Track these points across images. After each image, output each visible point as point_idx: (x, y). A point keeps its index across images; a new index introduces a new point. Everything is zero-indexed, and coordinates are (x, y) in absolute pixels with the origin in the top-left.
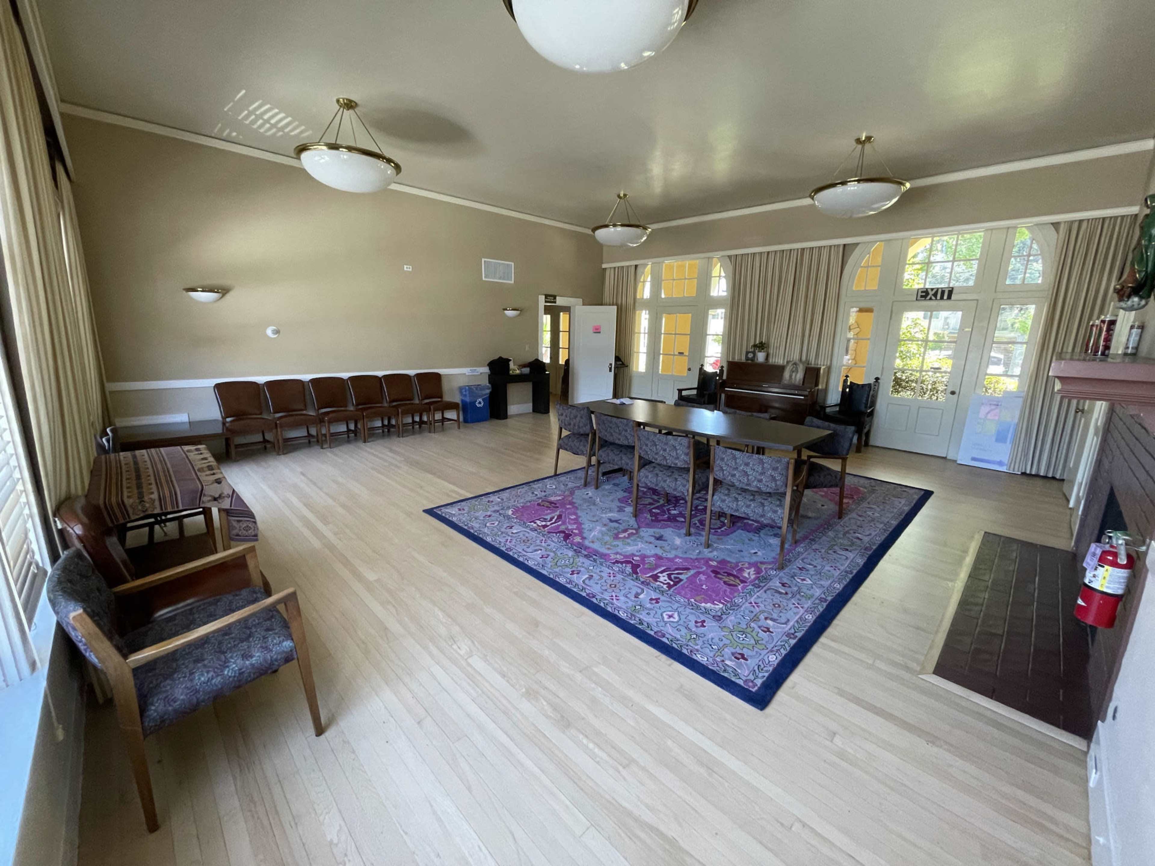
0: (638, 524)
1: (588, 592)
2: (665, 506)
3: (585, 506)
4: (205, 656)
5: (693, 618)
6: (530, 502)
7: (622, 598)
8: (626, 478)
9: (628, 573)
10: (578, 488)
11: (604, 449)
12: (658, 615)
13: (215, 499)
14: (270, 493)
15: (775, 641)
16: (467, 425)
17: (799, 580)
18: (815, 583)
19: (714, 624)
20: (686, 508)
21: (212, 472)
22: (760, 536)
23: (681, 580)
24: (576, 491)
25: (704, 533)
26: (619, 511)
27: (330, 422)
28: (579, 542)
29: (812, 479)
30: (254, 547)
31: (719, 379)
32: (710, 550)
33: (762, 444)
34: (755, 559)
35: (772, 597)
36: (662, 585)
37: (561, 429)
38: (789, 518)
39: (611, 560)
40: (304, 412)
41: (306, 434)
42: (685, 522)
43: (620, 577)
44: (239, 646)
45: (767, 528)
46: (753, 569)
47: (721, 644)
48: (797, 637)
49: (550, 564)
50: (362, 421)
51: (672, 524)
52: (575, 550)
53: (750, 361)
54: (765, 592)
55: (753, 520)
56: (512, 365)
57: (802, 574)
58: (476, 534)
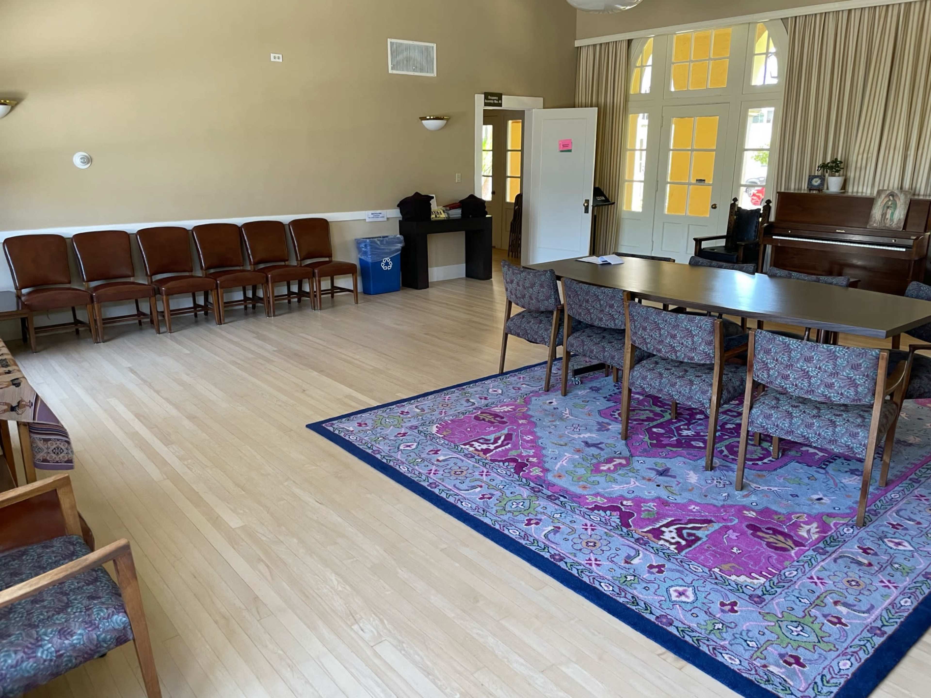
0: (630, 451)
1: (552, 552)
2: (673, 423)
3: (546, 421)
4: (12, 630)
5: (717, 598)
6: (463, 414)
7: (606, 563)
8: (611, 379)
9: (614, 524)
10: (536, 394)
11: (576, 334)
12: (662, 591)
13: (13, 409)
14: (88, 400)
15: (850, 640)
16: (368, 297)
17: (891, 545)
18: (917, 550)
19: (752, 608)
20: (707, 427)
21: (6, 369)
22: (827, 472)
23: (698, 539)
24: (533, 399)
25: (735, 467)
26: (599, 430)
27: (170, 293)
28: (538, 476)
29: (916, 383)
30: (67, 479)
31: (763, 222)
32: (745, 492)
33: (833, 326)
34: (817, 509)
35: (846, 570)
36: (667, 544)
37: (510, 304)
38: (877, 445)
39: (588, 504)
40: (132, 279)
41: (135, 312)
42: (705, 448)
43: (601, 530)
44: (55, 618)
45: (839, 461)
46: (815, 525)
47: (763, 639)
48: (886, 633)
49: (495, 508)
50: (214, 293)
51: (685, 452)
52: (532, 488)
53: (814, 192)
54: (835, 560)
55: (815, 448)
56: (434, 206)
57: (897, 535)
58: (384, 461)
